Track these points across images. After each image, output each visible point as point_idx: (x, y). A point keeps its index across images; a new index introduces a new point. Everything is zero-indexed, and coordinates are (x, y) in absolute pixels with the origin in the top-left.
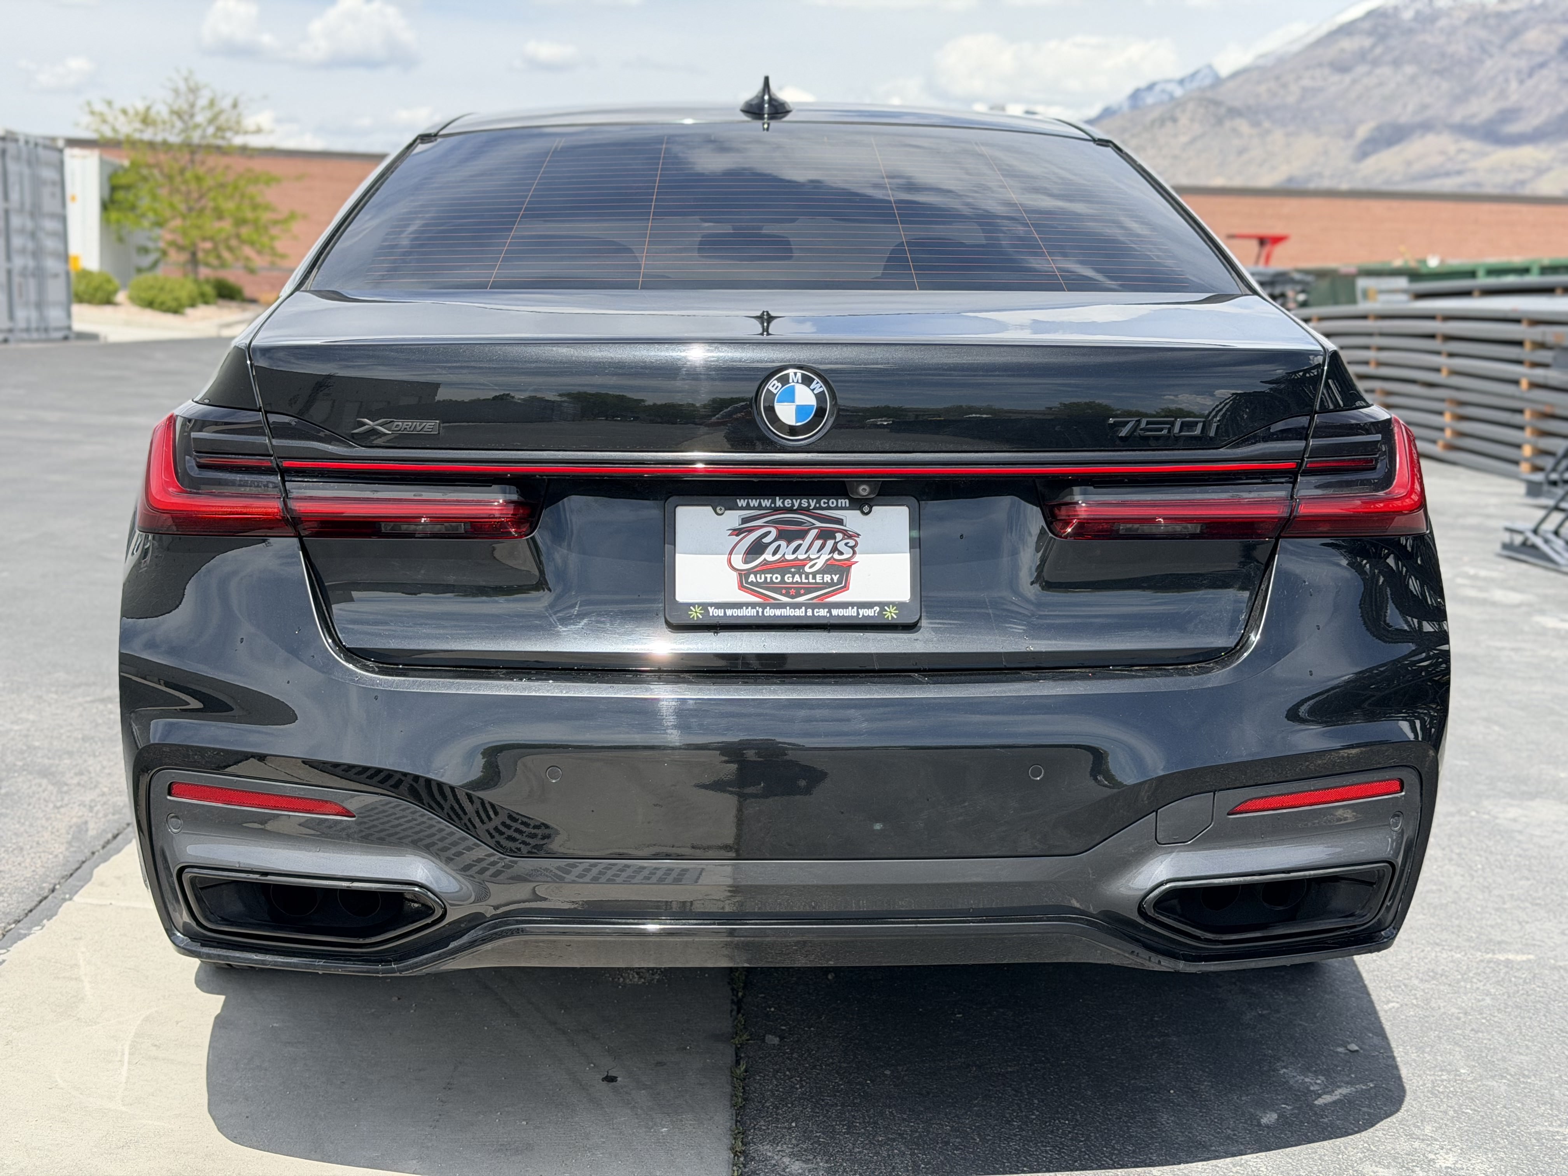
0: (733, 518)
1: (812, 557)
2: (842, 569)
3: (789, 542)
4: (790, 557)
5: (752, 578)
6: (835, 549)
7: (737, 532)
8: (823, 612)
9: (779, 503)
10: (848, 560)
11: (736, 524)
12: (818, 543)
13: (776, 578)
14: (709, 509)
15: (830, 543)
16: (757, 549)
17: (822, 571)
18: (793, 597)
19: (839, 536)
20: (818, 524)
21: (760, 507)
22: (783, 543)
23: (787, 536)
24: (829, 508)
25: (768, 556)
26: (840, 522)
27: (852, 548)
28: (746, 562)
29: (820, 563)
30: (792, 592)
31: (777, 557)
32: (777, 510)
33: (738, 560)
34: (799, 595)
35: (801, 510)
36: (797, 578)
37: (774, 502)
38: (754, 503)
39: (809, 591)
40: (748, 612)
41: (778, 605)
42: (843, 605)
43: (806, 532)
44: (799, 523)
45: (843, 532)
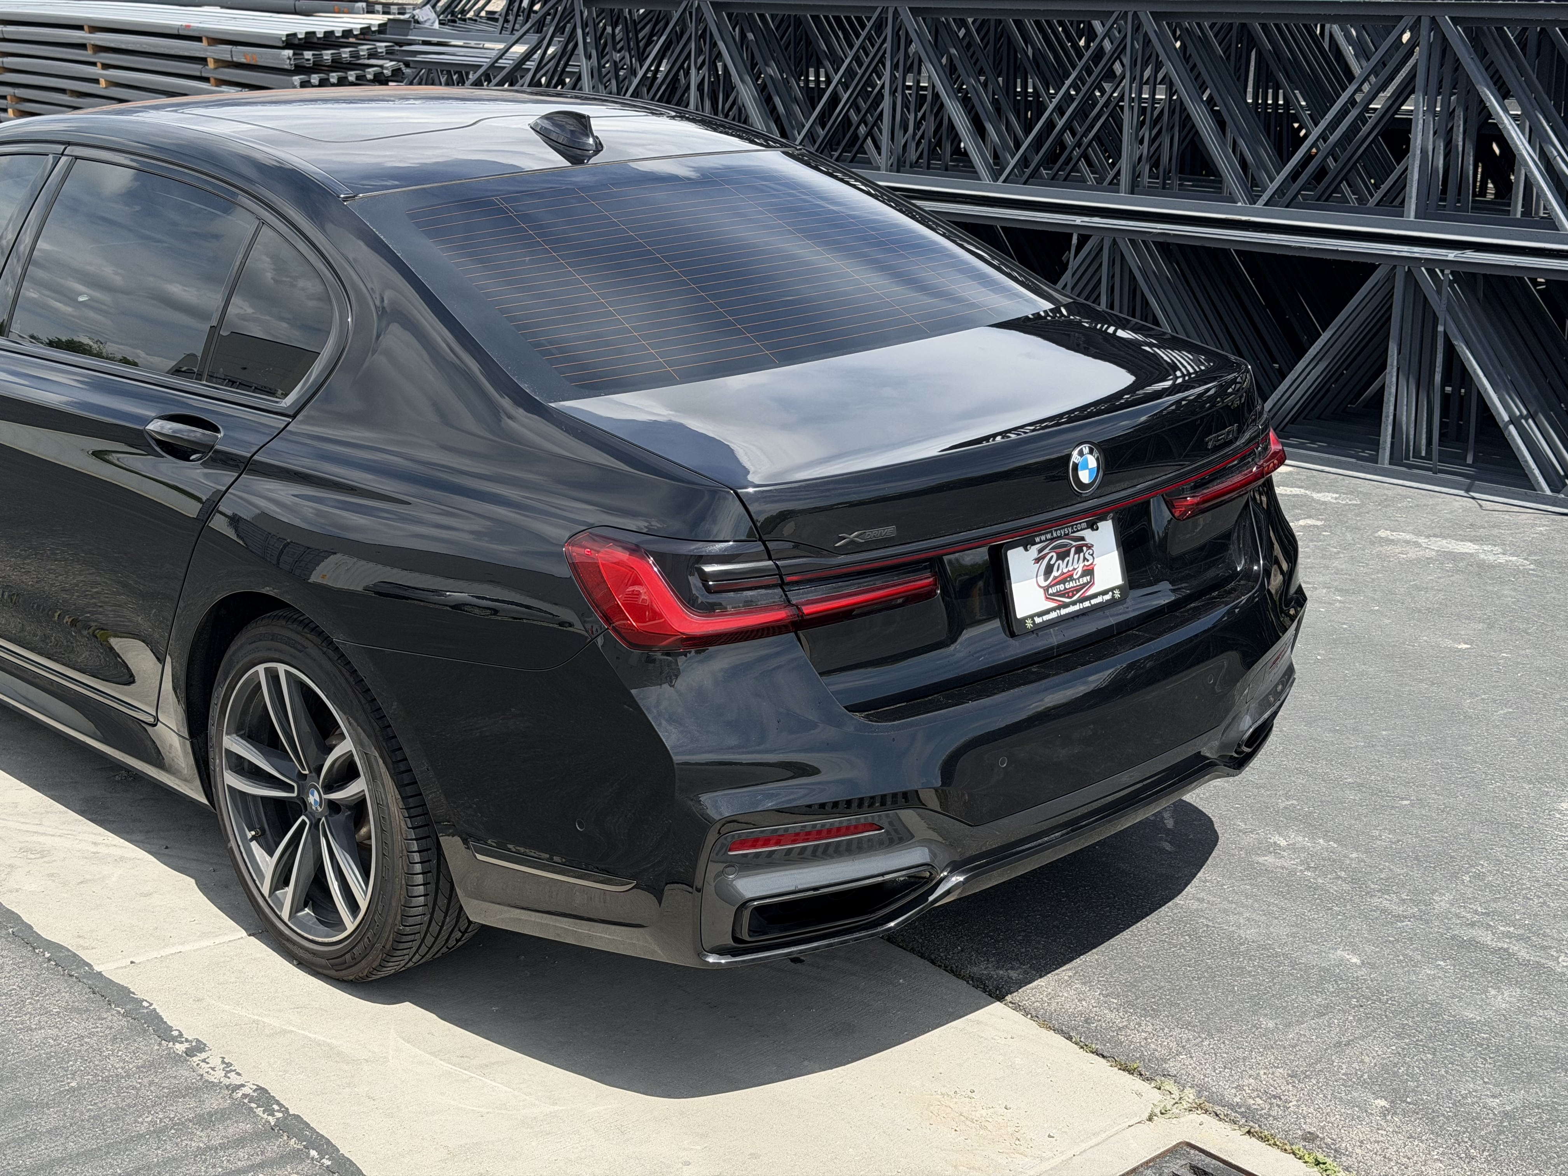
0: (1034, 550)
1: (1076, 567)
2: (1089, 572)
3: (1063, 560)
5: (1050, 591)
6: (1085, 559)
7: (1038, 560)
8: (1087, 604)
9: (1055, 535)
10: (1092, 564)
11: (1036, 555)
12: (1077, 556)
13: (1061, 587)
14: (1021, 549)
15: (1082, 555)
16: (1049, 570)
17: (1082, 576)
18: (1071, 597)
19: (1085, 549)
20: (1074, 544)
22: (1060, 562)
23: (1062, 556)
24: (1078, 531)
25: (1055, 573)
26: (1083, 539)
27: (1092, 555)
28: (1046, 580)
29: (1080, 570)
30: (1070, 594)
31: (1060, 571)
32: (1053, 539)
33: (1041, 578)
34: (1074, 595)
35: (1066, 535)
36: (1072, 584)
37: (1052, 535)
38: (1043, 538)
39: (1078, 591)
40: (1053, 615)
41: (1066, 606)
42: (1095, 596)
43: (1069, 551)
44: (1065, 546)
45: (1086, 545)
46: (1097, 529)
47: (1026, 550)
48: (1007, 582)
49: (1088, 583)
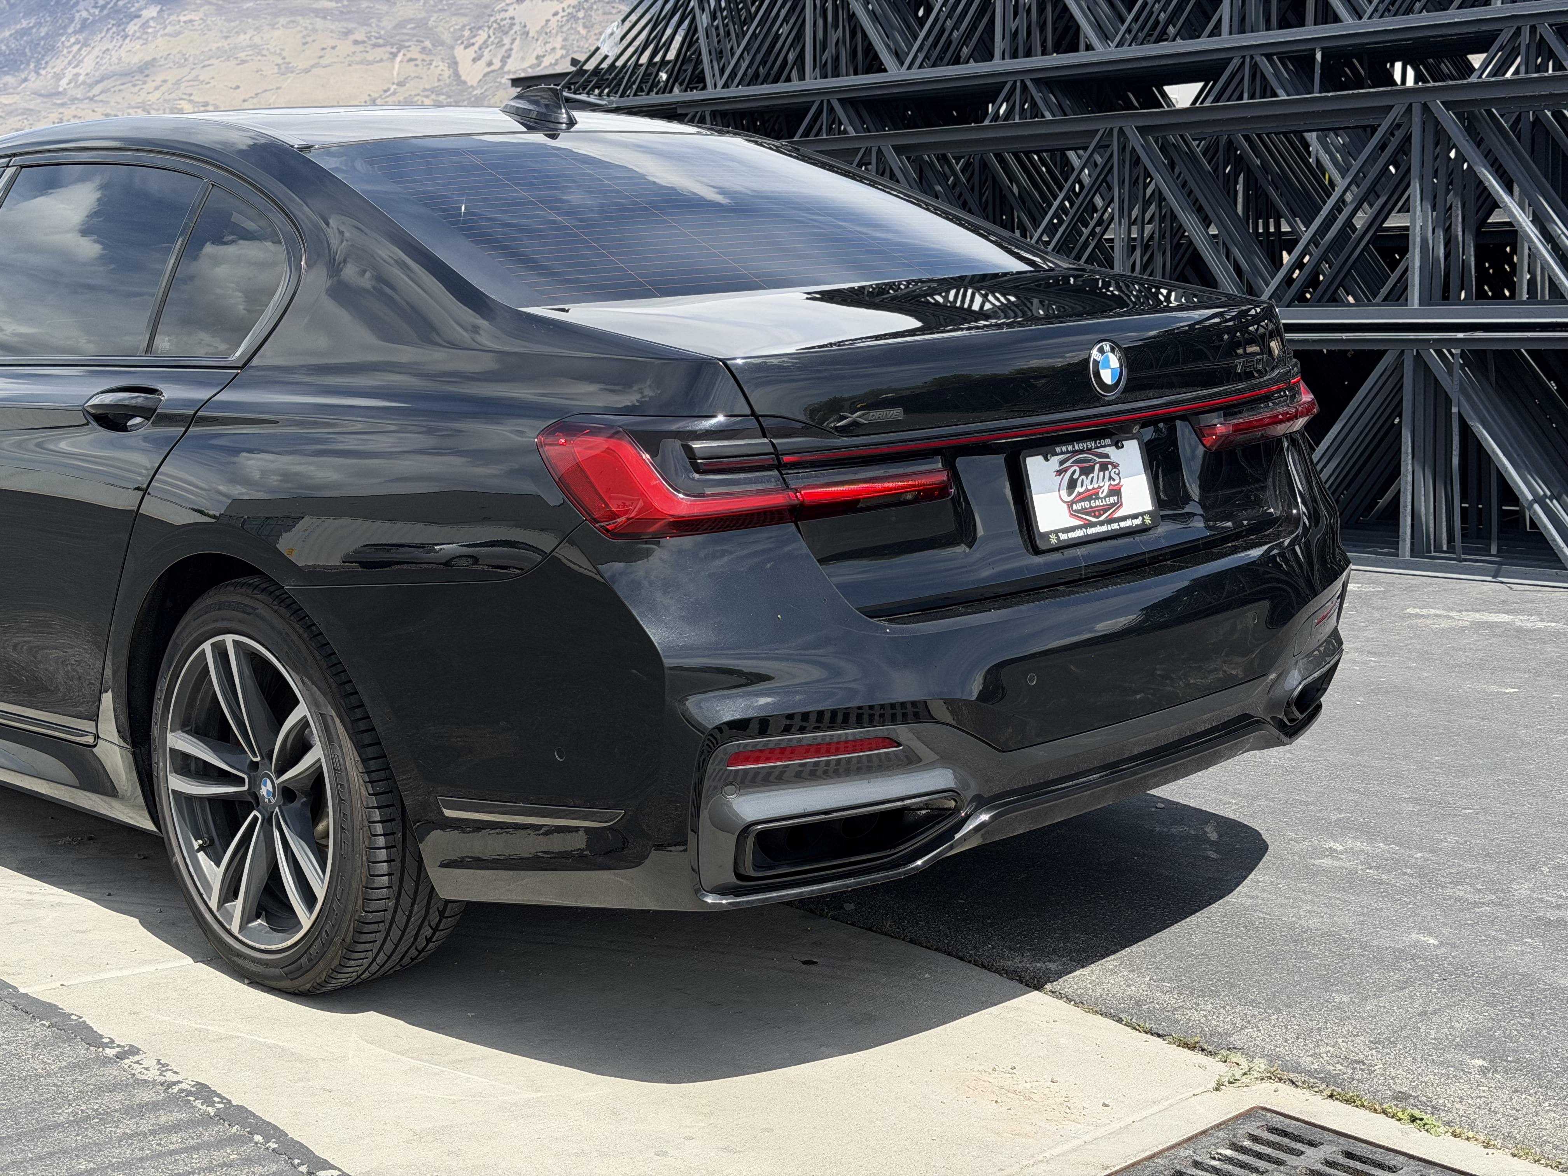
0: (1055, 461)
1: (1101, 485)
2: (1116, 492)
3: (1087, 477)
4: (1090, 487)
5: (1075, 507)
6: (1110, 478)
7: (1059, 473)
8: (1115, 526)
9: (1077, 447)
10: (1118, 484)
11: (1057, 467)
12: (1101, 474)
13: (1086, 504)
14: (1040, 458)
15: (1107, 473)
16: (1072, 485)
17: (1109, 496)
18: (1098, 517)
19: (1110, 467)
20: (1098, 460)
21: (1067, 452)
22: (1084, 477)
23: (1087, 471)
24: (1102, 447)
25: (1079, 489)
26: (1107, 456)
27: (1118, 474)
28: (1070, 494)
29: (1106, 489)
30: (1097, 513)
31: (1084, 488)
32: (1076, 452)
33: (1064, 492)
34: (1100, 515)
35: (1089, 450)
36: (1098, 503)
37: (1074, 447)
38: (1064, 449)
39: (1105, 511)
40: (1079, 533)
41: (1093, 525)
42: (1124, 518)
43: (1093, 467)
44: (1089, 461)
45: (1111, 463)
46: (1123, 447)
47: (1047, 460)
48: (1027, 490)
49: (1114, 504)
